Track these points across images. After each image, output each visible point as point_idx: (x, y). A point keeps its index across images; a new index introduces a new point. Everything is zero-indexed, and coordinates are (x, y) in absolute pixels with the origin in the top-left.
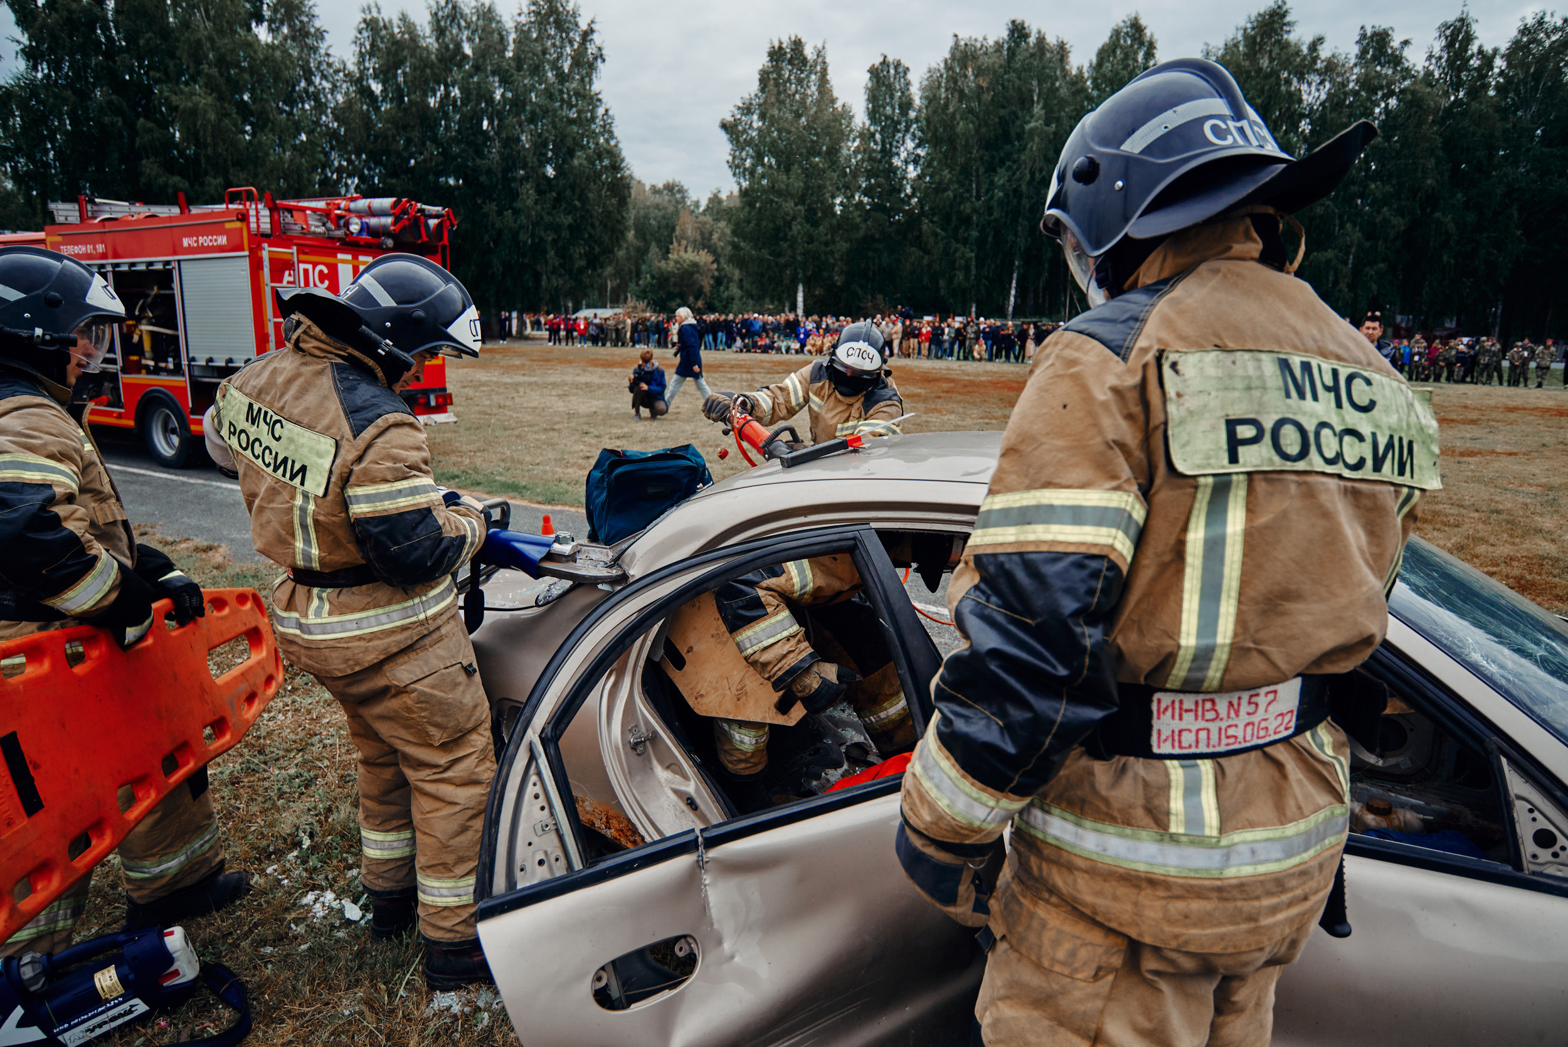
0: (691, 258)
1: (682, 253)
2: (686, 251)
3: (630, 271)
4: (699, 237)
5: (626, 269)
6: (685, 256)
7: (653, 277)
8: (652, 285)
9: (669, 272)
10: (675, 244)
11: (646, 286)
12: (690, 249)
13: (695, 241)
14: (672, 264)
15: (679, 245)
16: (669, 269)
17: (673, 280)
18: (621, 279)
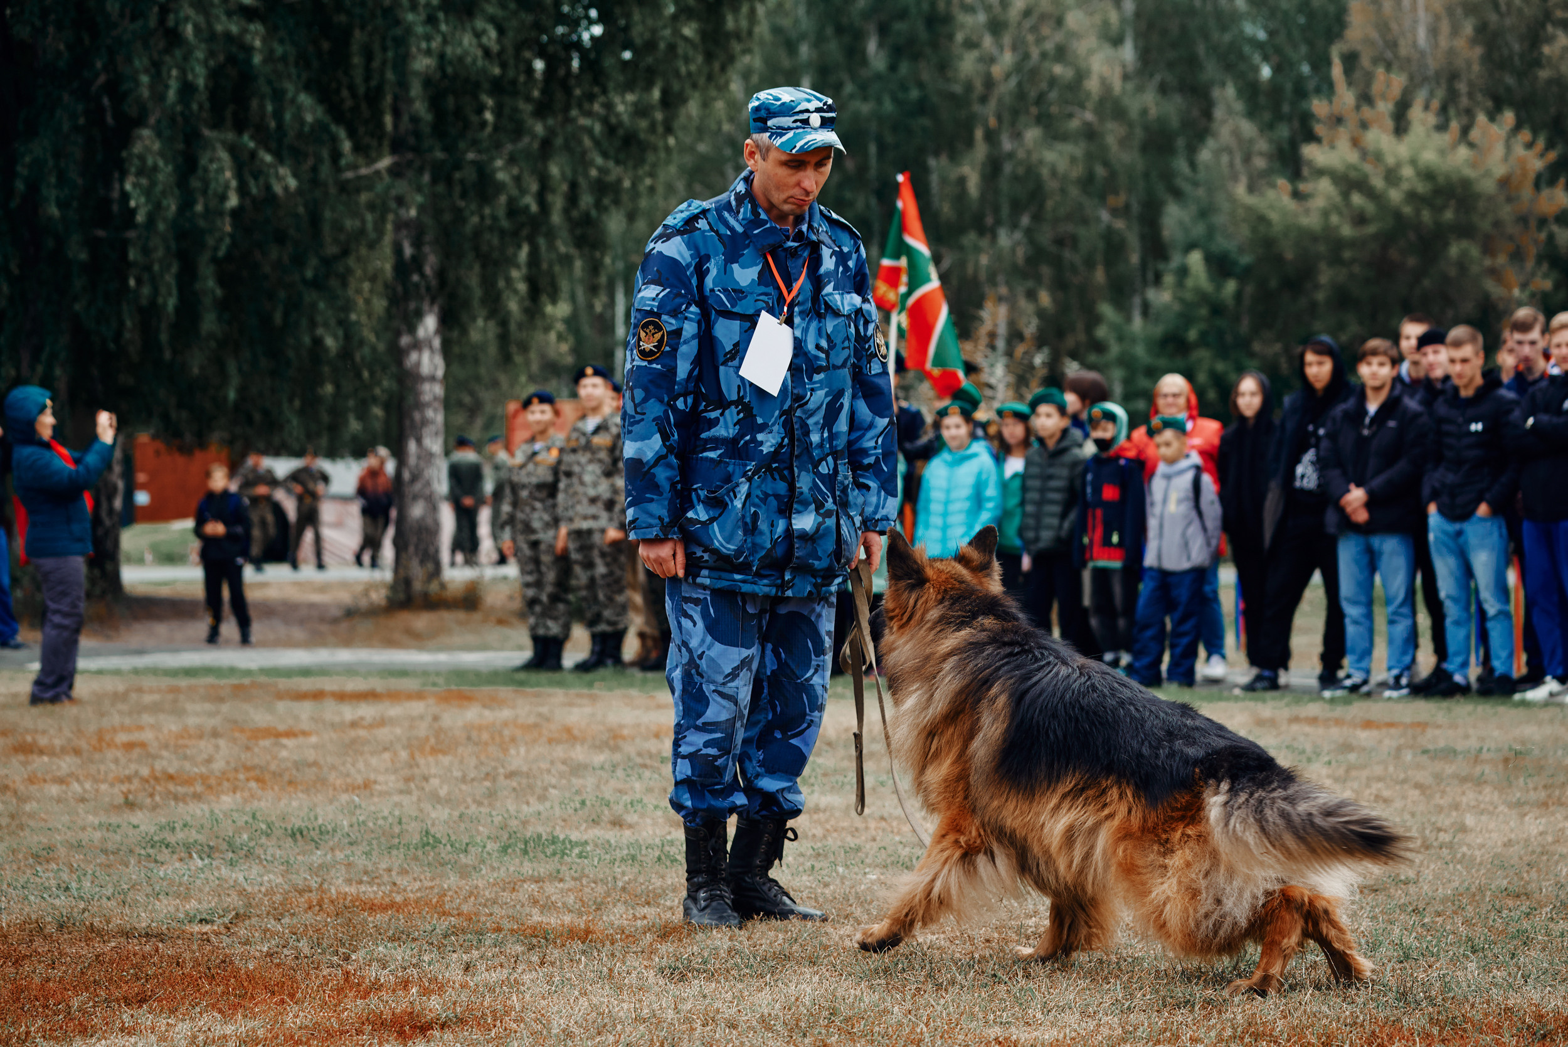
0: (1429, 156)
1: (1380, 138)
2: (1401, 125)
3: (1114, 247)
4: (1471, 55)
5: (1089, 237)
6: (1395, 150)
7: (1220, 265)
8: (1217, 309)
9: (1308, 236)
10: (1346, 97)
11: (1186, 318)
12: (1421, 118)
13: (1453, 77)
14: (1324, 190)
15: (1366, 98)
16: (1311, 221)
17: (1325, 276)
18: (1060, 285)
